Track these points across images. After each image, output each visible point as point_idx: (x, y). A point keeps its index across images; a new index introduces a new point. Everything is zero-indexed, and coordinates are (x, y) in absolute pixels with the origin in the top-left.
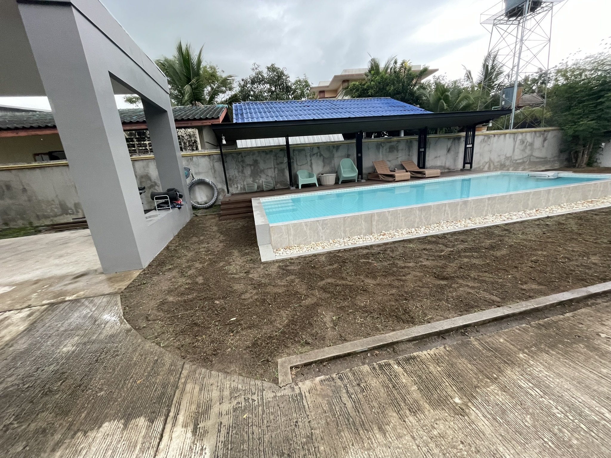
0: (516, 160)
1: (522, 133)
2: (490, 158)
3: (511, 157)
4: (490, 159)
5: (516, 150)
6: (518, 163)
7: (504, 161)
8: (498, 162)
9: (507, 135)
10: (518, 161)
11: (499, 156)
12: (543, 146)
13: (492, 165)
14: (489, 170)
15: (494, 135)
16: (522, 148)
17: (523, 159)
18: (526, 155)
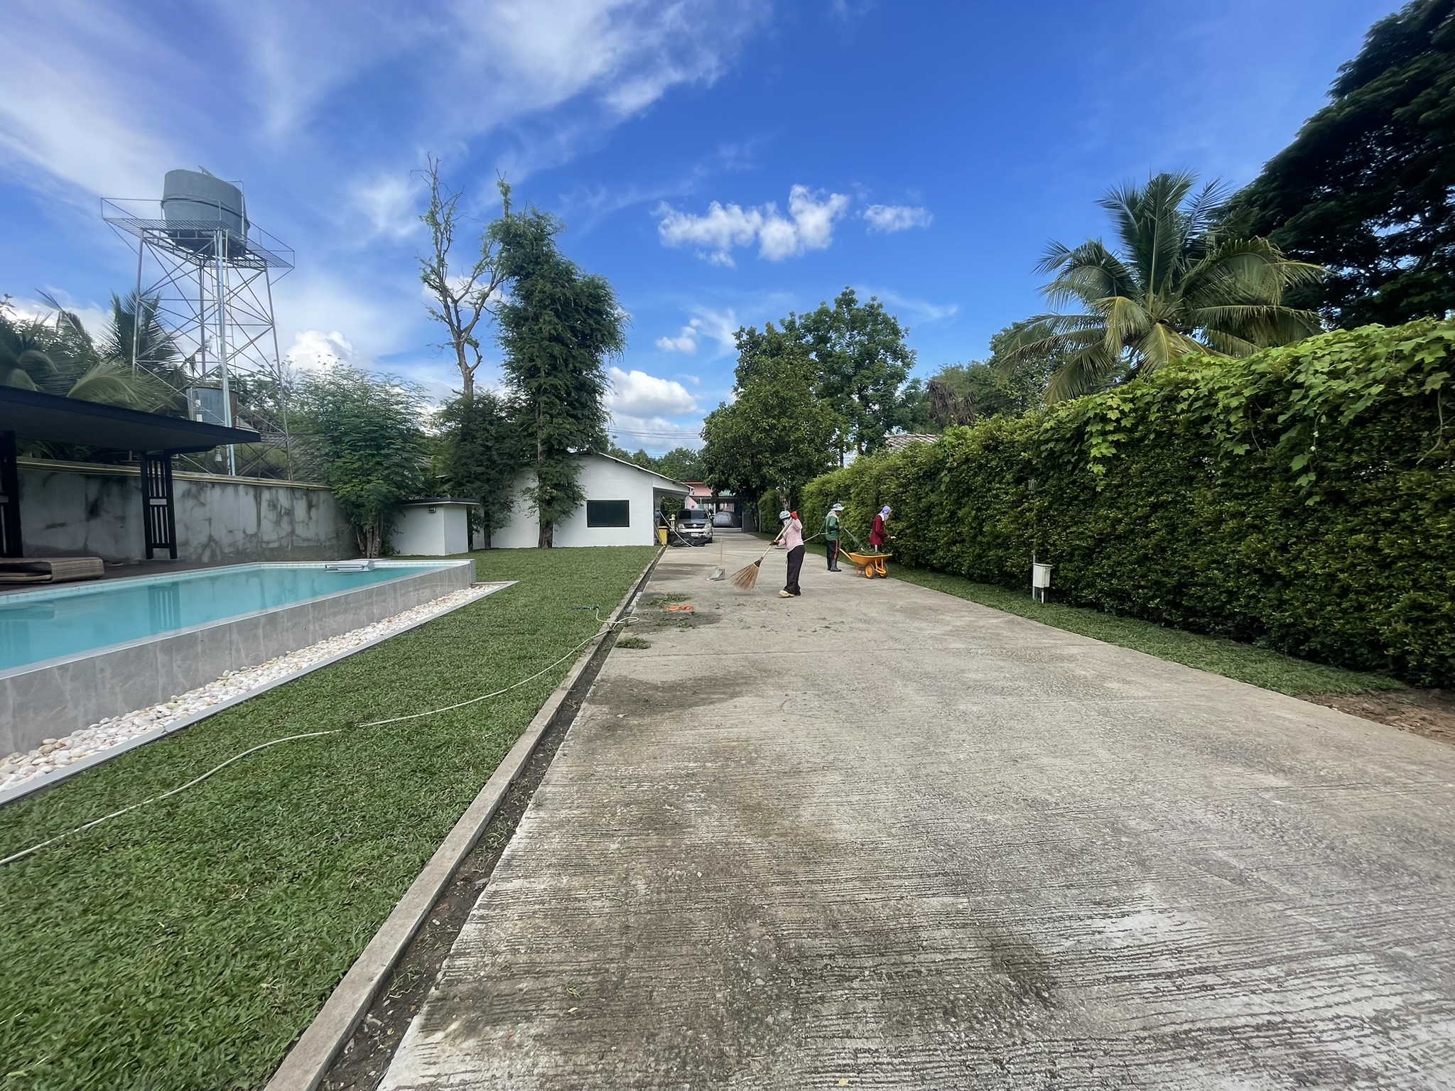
0: (268, 543)
1: (269, 488)
2: (211, 536)
3: (256, 535)
4: (211, 538)
5: (263, 522)
6: (271, 549)
7: (244, 544)
8: (231, 545)
9: (241, 488)
10: (271, 545)
11: (231, 532)
12: (310, 518)
13: (218, 552)
14: (213, 563)
15: (213, 484)
16: (275, 519)
17: (279, 539)
18: (283, 534)
